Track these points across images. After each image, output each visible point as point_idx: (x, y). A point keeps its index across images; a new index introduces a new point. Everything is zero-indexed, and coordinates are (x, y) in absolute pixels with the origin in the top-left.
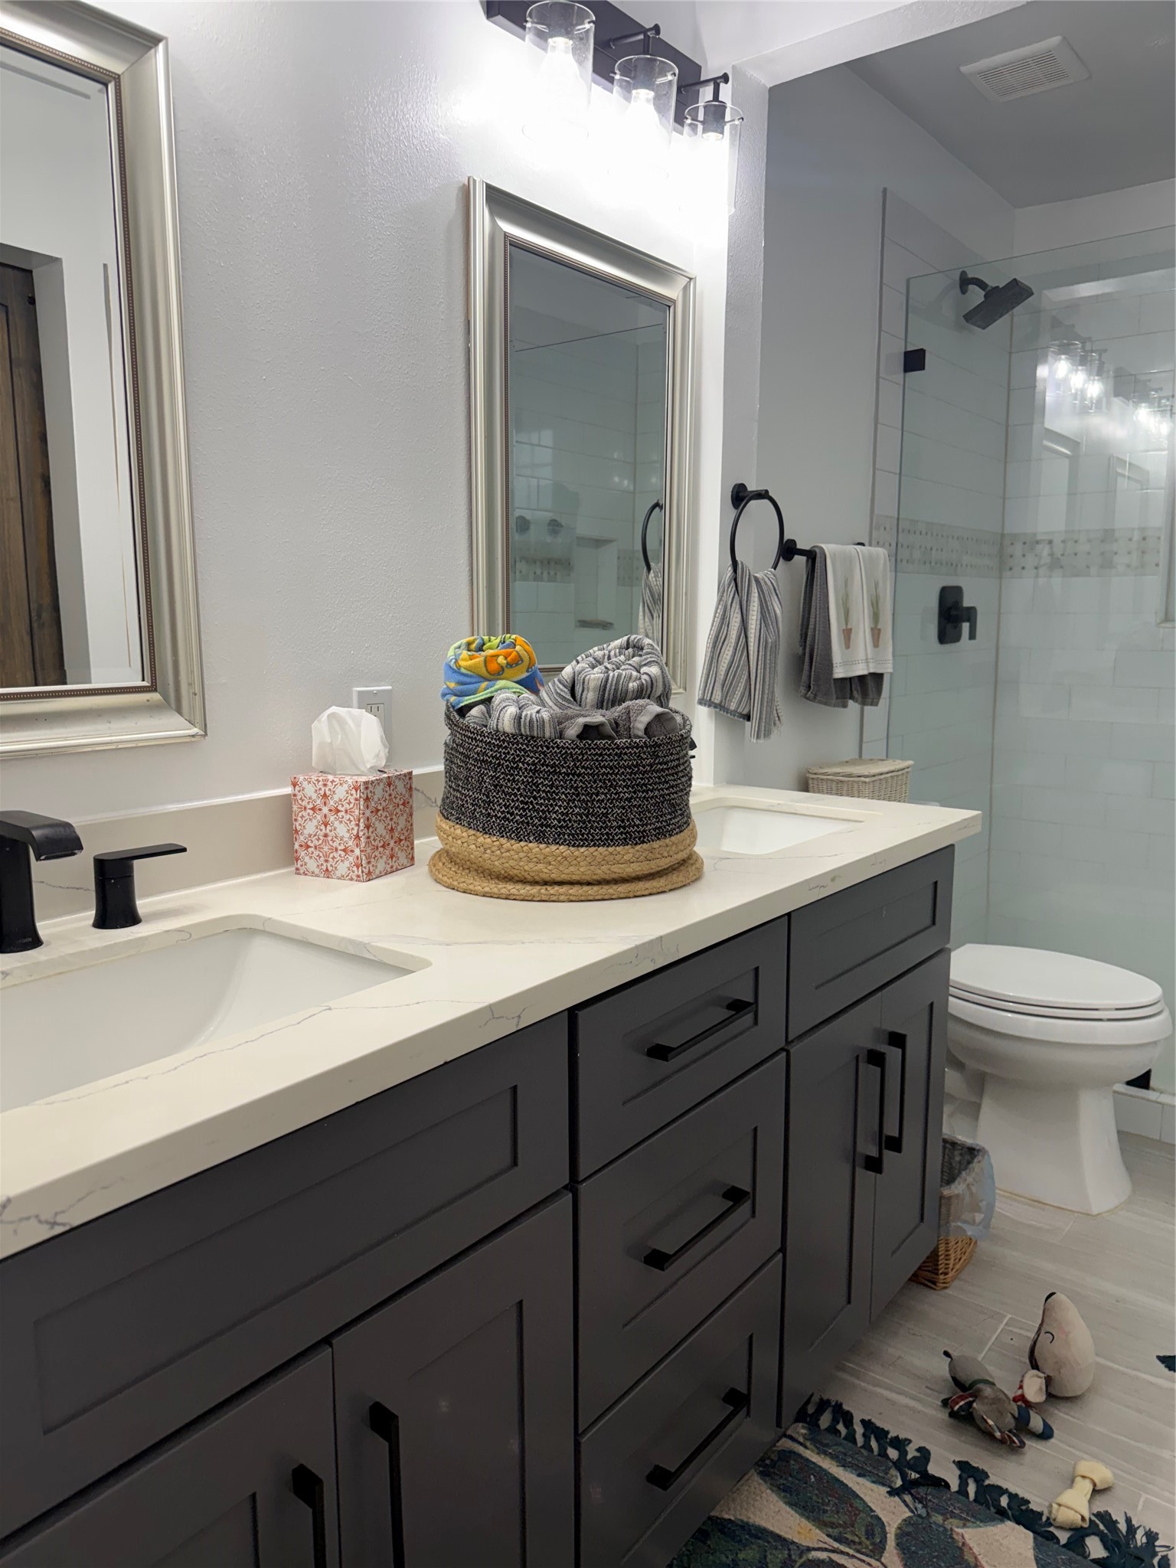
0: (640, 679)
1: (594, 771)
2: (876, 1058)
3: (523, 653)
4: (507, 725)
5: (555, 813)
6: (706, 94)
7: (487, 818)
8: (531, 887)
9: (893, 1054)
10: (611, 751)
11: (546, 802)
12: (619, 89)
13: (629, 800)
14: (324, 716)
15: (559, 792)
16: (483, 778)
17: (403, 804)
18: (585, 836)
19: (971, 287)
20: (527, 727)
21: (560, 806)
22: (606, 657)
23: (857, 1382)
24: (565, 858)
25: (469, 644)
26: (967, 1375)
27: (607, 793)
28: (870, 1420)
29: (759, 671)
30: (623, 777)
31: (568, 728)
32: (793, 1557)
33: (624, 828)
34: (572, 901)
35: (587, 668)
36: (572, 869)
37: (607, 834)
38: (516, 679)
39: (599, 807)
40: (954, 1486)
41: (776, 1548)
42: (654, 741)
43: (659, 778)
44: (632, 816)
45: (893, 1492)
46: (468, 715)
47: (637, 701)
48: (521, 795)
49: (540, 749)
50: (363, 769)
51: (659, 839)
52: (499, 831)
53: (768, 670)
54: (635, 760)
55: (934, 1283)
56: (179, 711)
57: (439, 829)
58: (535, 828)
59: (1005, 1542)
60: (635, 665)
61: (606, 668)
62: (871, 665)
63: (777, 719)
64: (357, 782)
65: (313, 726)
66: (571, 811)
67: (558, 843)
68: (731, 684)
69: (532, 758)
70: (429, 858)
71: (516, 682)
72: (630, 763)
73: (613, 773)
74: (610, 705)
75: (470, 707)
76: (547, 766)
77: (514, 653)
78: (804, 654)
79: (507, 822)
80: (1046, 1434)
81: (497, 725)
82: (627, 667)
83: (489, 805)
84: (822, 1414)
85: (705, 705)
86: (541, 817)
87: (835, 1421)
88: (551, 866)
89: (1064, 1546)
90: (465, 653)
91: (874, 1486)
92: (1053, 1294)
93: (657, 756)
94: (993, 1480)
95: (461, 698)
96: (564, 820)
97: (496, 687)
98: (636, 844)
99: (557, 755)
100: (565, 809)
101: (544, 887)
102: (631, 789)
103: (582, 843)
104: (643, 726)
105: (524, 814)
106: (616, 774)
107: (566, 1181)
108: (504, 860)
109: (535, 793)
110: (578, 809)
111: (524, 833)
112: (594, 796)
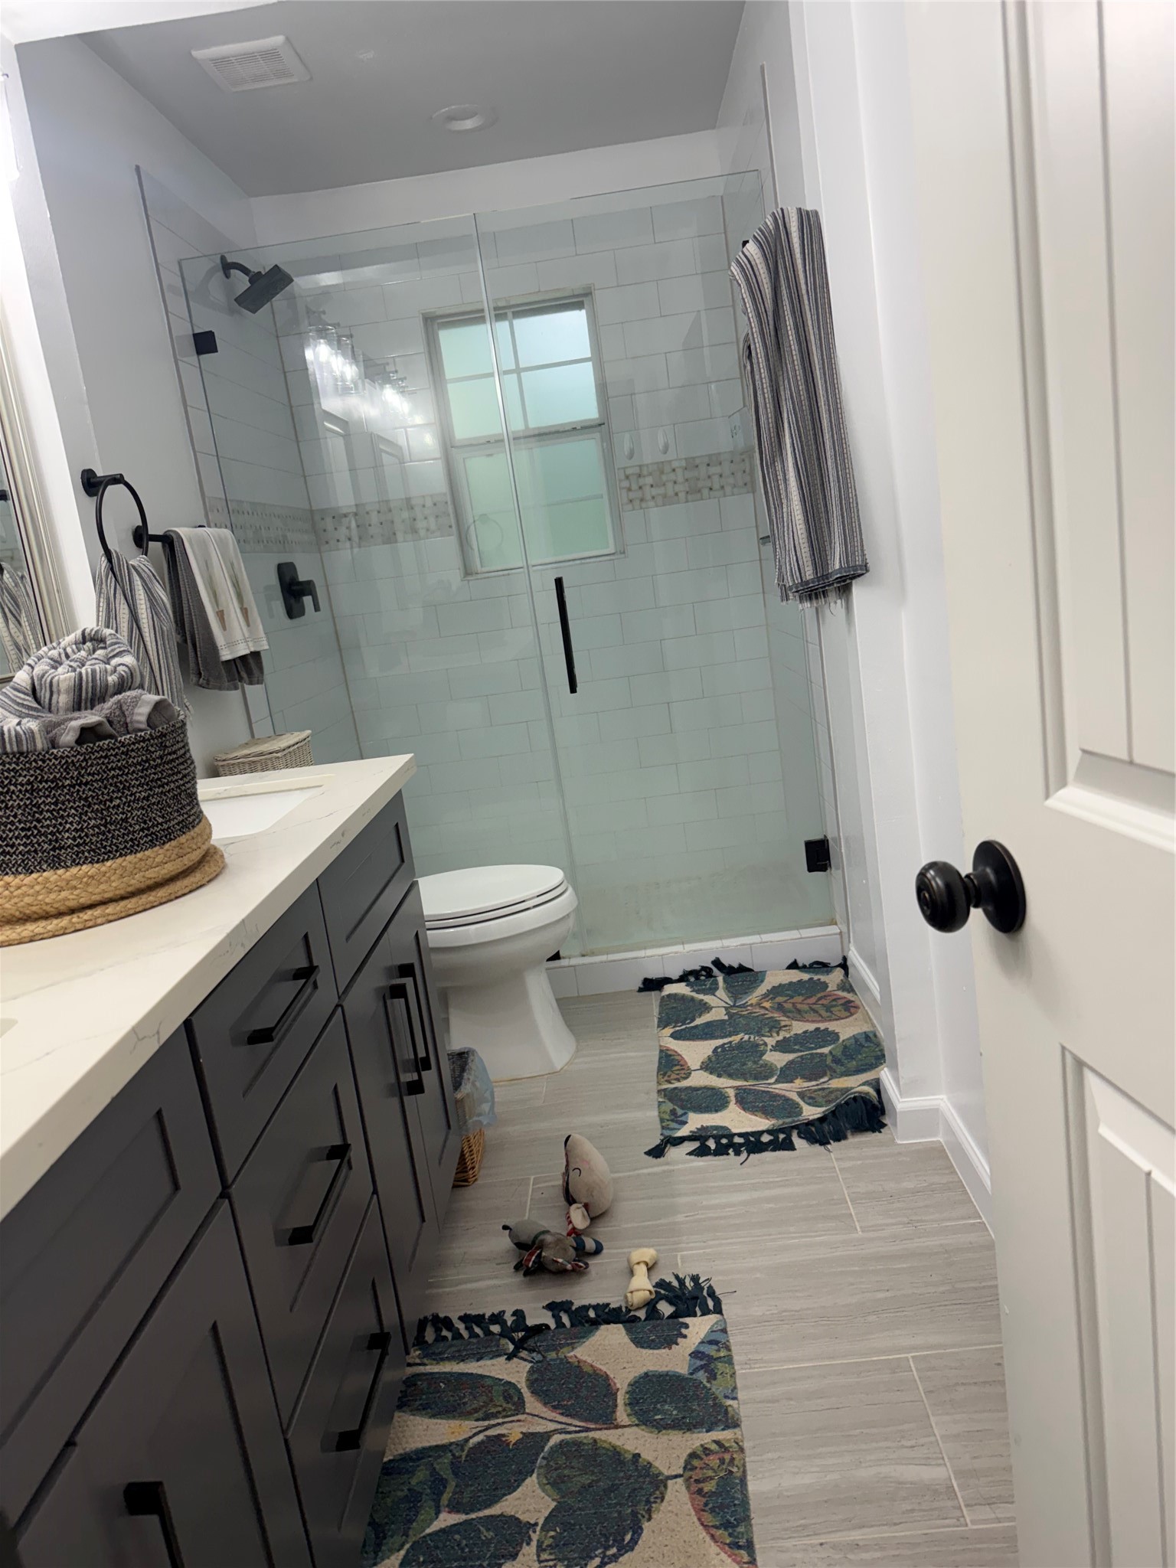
0: (117, 671)
1: (103, 776)
5: (67, 831)
8: (59, 920)
10: (116, 750)
11: (54, 821)
13: (146, 798)
15: (66, 808)
18: (108, 848)
19: (233, 271)
20: (15, 743)
21: (71, 823)
22: (63, 656)
23: (441, 1290)
24: (92, 877)
26: (525, 1238)
27: (121, 797)
28: (465, 1314)
29: (161, 662)
30: (135, 775)
31: (62, 734)
32: (457, 1454)
33: (148, 829)
34: (110, 921)
35: (47, 670)
36: (102, 887)
37: (132, 840)
39: (116, 813)
40: (553, 1326)
41: (440, 1457)
42: (158, 731)
43: (171, 769)
44: (154, 815)
45: (510, 1357)
47: (125, 694)
48: (20, 822)
49: (34, 764)
51: (184, 833)
54: (144, 755)
55: (466, 1180)
58: (45, 854)
59: (607, 1342)
60: (102, 658)
61: (71, 666)
66: (86, 825)
67: (77, 864)
69: (25, 776)
72: (140, 759)
73: (123, 774)
74: (89, 704)
76: (46, 782)
79: (8, 857)
80: (599, 1250)
82: (94, 661)
84: (425, 1330)
86: (50, 840)
87: (438, 1330)
89: (646, 1319)
91: (494, 1361)
92: (569, 1136)
93: (166, 747)
94: (577, 1304)
96: (80, 837)
98: (164, 843)
99: (56, 768)
100: (78, 825)
101: (75, 916)
102: (145, 787)
103: (106, 857)
104: (143, 719)
105: (28, 842)
106: (127, 775)
107: (219, 1189)
108: (16, 900)
109: (37, 815)
110: (93, 821)
111: (33, 863)
112: (108, 803)
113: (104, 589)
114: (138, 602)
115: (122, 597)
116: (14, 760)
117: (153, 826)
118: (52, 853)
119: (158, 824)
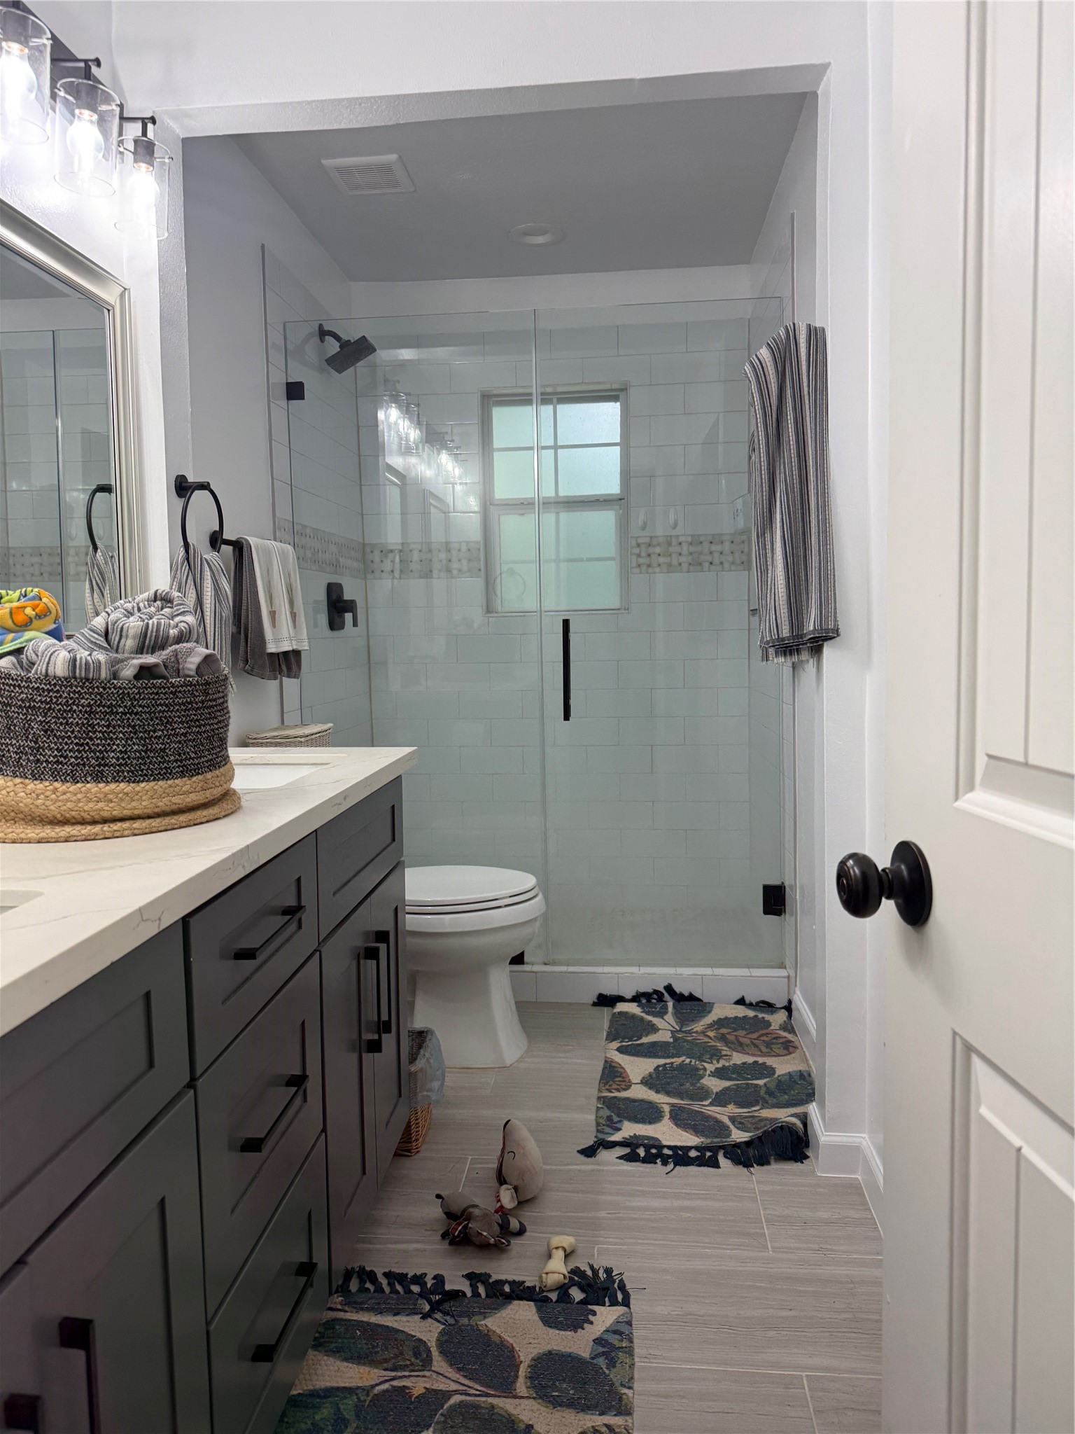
0: (178, 626)
1: (151, 709)
3: (50, 605)
4: (59, 668)
5: (113, 751)
7: (36, 764)
8: (93, 827)
9: (382, 949)
10: (167, 689)
11: (103, 741)
12: (63, 106)
13: (184, 735)
15: (116, 732)
16: (30, 725)
18: (145, 771)
19: (328, 338)
20: (83, 670)
21: (118, 745)
22: (136, 609)
24: (127, 794)
26: (456, 1208)
27: (164, 730)
28: (390, 1271)
29: (216, 642)
30: (178, 713)
31: (124, 669)
32: (362, 1398)
33: (181, 761)
34: (136, 835)
35: (121, 617)
36: (134, 804)
37: (166, 768)
38: (45, 630)
39: (157, 743)
40: (469, 1294)
41: (346, 1398)
43: (209, 713)
44: (188, 750)
45: (425, 1317)
47: (182, 645)
48: (75, 737)
49: (96, 690)
51: (211, 770)
52: (52, 776)
53: (224, 641)
54: (189, 697)
58: (92, 768)
59: (517, 1317)
60: (167, 615)
61: (141, 617)
62: (294, 642)
66: (130, 748)
67: (117, 781)
69: (87, 699)
71: (46, 633)
72: (185, 700)
73: (168, 710)
74: (153, 650)
76: (104, 706)
77: (42, 606)
79: (60, 766)
80: (521, 1232)
81: (47, 670)
82: (160, 617)
83: (38, 751)
84: (350, 1281)
86: (98, 757)
87: (362, 1282)
88: (113, 804)
89: (557, 1302)
91: (409, 1318)
92: (509, 1121)
93: (208, 694)
94: (494, 1278)
96: (123, 758)
97: (25, 638)
98: (192, 776)
99: (114, 696)
100: (123, 748)
102: (185, 725)
103: (142, 779)
104: (194, 667)
105: (79, 756)
106: (171, 712)
107: (188, 1079)
108: (60, 804)
109: (91, 734)
110: (137, 746)
111: (80, 774)
112: (151, 733)
113: (178, 576)
114: (205, 589)
115: (192, 583)
116: (81, 684)
117: (186, 759)
118: (97, 768)
119: (191, 758)
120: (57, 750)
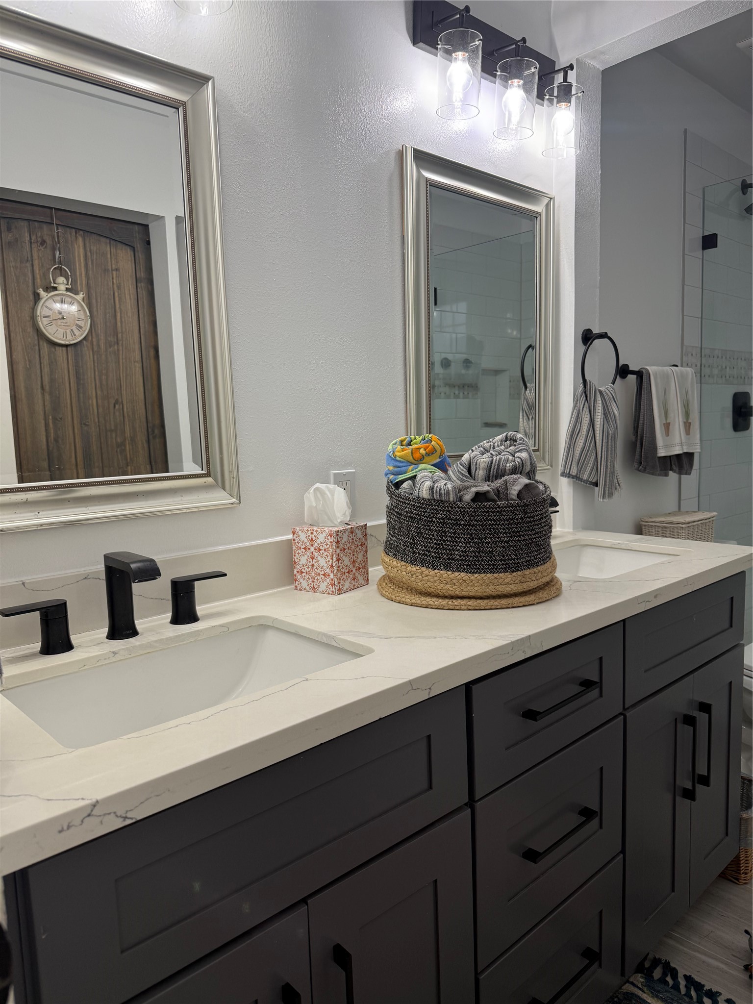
0: (514, 461)
1: (483, 523)
2: (690, 720)
3: (437, 447)
4: (425, 493)
5: (457, 551)
6: (559, 78)
7: (413, 554)
8: (442, 600)
9: (702, 718)
10: (494, 509)
11: (452, 543)
12: (501, 81)
13: (507, 542)
14: (312, 490)
15: (459, 537)
16: (410, 528)
17: (361, 545)
18: (478, 566)
19: (749, 190)
20: (438, 495)
21: (460, 547)
22: (492, 447)
24: (465, 581)
25: (402, 441)
27: (492, 537)
28: (690, 976)
29: (603, 453)
30: (503, 527)
31: (465, 495)
33: (505, 561)
34: (470, 610)
35: (479, 455)
36: (469, 588)
37: (493, 565)
38: (432, 463)
39: (487, 547)
42: (524, 502)
43: (528, 527)
44: (510, 553)
46: (401, 487)
47: (512, 476)
48: (435, 539)
49: (447, 508)
50: (336, 523)
51: (528, 568)
52: (421, 563)
53: (610, 452)
54: (511, 515)
55: (738, 880)
56: (224, 488)
57: (383, 561)
58: (444, 561)
60: (511, 452)
61: (492, 454)
62: (685, 447)
63: (617, 485)
64: (331, 531)
65: (305, 496)
66: (468, 549)
67: (459, 571)
68: (584, 462)
69: (441, 514)
70: (378, 580)
71: (432, 465)
72: (508, 517)
73: (496, 524)
74: (494, 478)
75: (403, 482)
76: (452, 520)
77: (431, 447)
78: (637, 440)
79: (426, 557)
81: (418, 493)
82: (506, 453)
83: (414, 546)
84: (655, 969)
85: (566, 476)
86: (448, 553)
88: (455, 586)
90: (399, 447)
93: (527, 513)
95: (396, 476)
96: (463, 555)
97: (419, 469)
98: (513, 572)
99: (458, 513)
100: (464, 548)
101: (451, 600)
102: (508, 534)
103: (476, 571)
104: (516, 493)
105: (437, 552)
106: (498, 525)
107: (466, 799)
108: (424, 582)
109: (444, 538)
110: (473, 548)
111: (437, 564)
112: (483, 540)
113: (578, 403)
115: (587, 410)
116: (437, 504)
117: (508, 559)
119: (512, 559)
120: (424, 546)
